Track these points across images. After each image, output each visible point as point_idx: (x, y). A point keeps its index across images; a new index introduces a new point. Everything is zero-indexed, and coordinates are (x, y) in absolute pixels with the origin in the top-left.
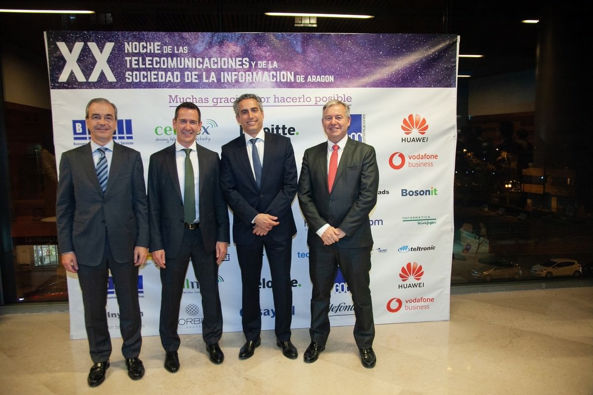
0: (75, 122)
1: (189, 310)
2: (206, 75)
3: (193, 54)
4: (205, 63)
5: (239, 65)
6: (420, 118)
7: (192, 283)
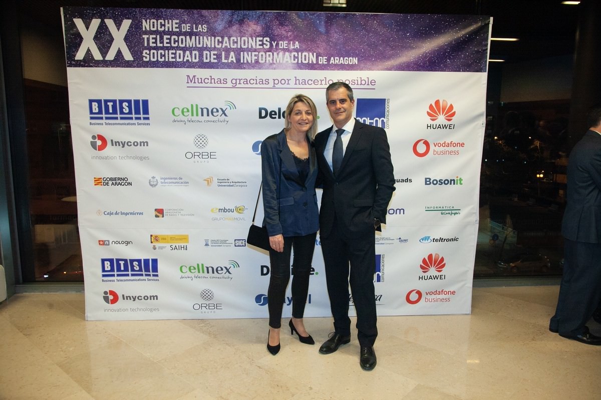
0: (91, 101)
1: (203, 295)
2: (225, 55)
3: (212, 33)
4: (224, 42)
5: (260, 45)
6: (447, 105)
7: (208, 268)
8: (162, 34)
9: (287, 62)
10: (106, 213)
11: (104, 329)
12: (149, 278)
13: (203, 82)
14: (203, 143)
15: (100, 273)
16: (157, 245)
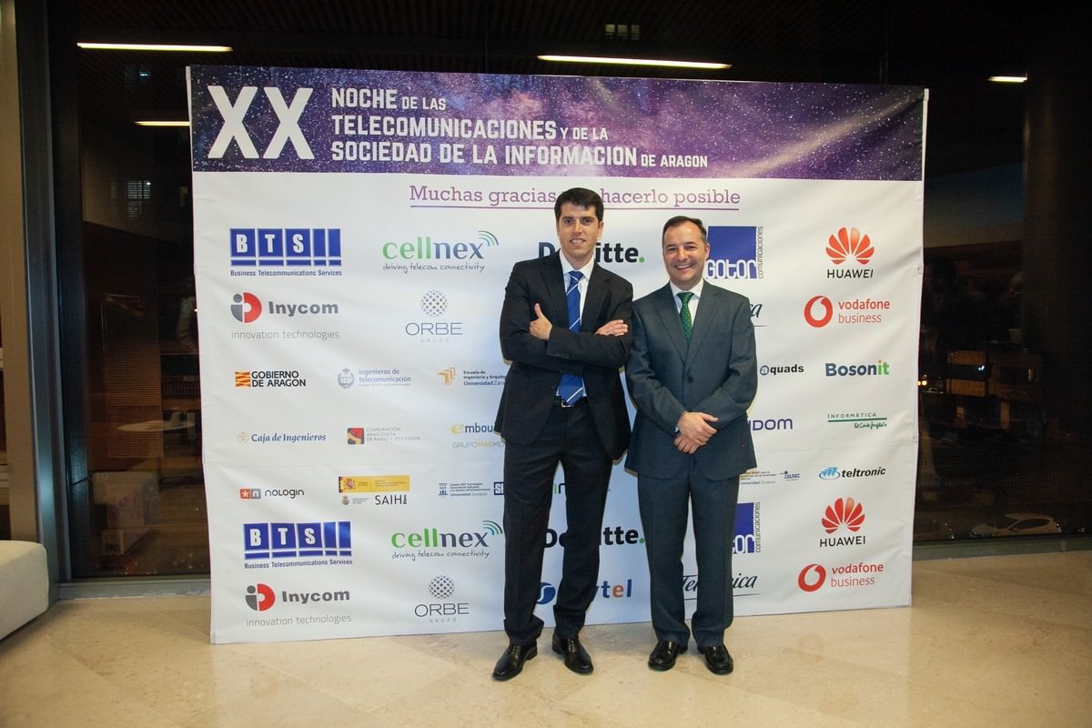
0: (234, 233)
1: (435, 588)
2: (478, 150)
3: (457, 115)
4: (477, 128)
5: (539, 134)
6: (859, 234)
7: (444, 537)
8: (366, 114)
9: (587, 162)
10: (255, 438)
11: (251, 658)
12: (334, 558)
13: (439, 197)
14: (438, 307)
15: (242, 551)
16: (351, 495)
